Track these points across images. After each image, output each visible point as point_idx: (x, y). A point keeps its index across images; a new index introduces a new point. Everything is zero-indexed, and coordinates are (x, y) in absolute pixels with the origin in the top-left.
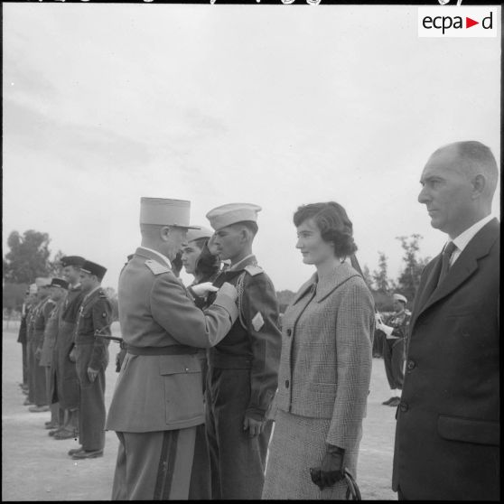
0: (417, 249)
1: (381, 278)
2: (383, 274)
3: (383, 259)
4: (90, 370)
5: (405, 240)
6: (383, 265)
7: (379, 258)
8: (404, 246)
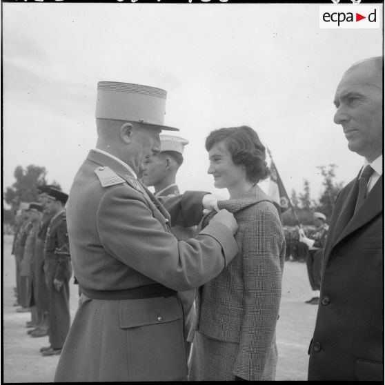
0: (333, 175)
1: (305, 199)
2: (307, 196)
3: (306, 184)
4: (56, 281)
5: (324, 169)
6: (307, 189)
8: (323, 174)
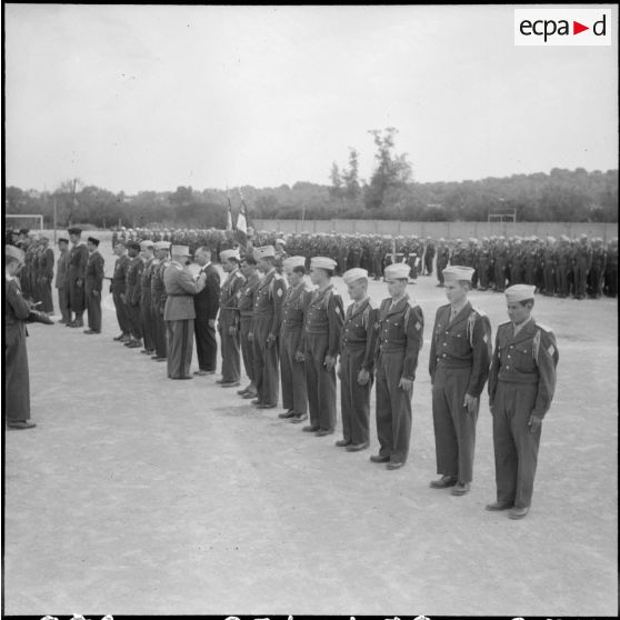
0: (391, 145)
1: (351, 177)
2: (354, 173)
3: (354, 155)
5: (379, 135)
6: (354, 163)
7: (349, 154)
8: (377, 142)
